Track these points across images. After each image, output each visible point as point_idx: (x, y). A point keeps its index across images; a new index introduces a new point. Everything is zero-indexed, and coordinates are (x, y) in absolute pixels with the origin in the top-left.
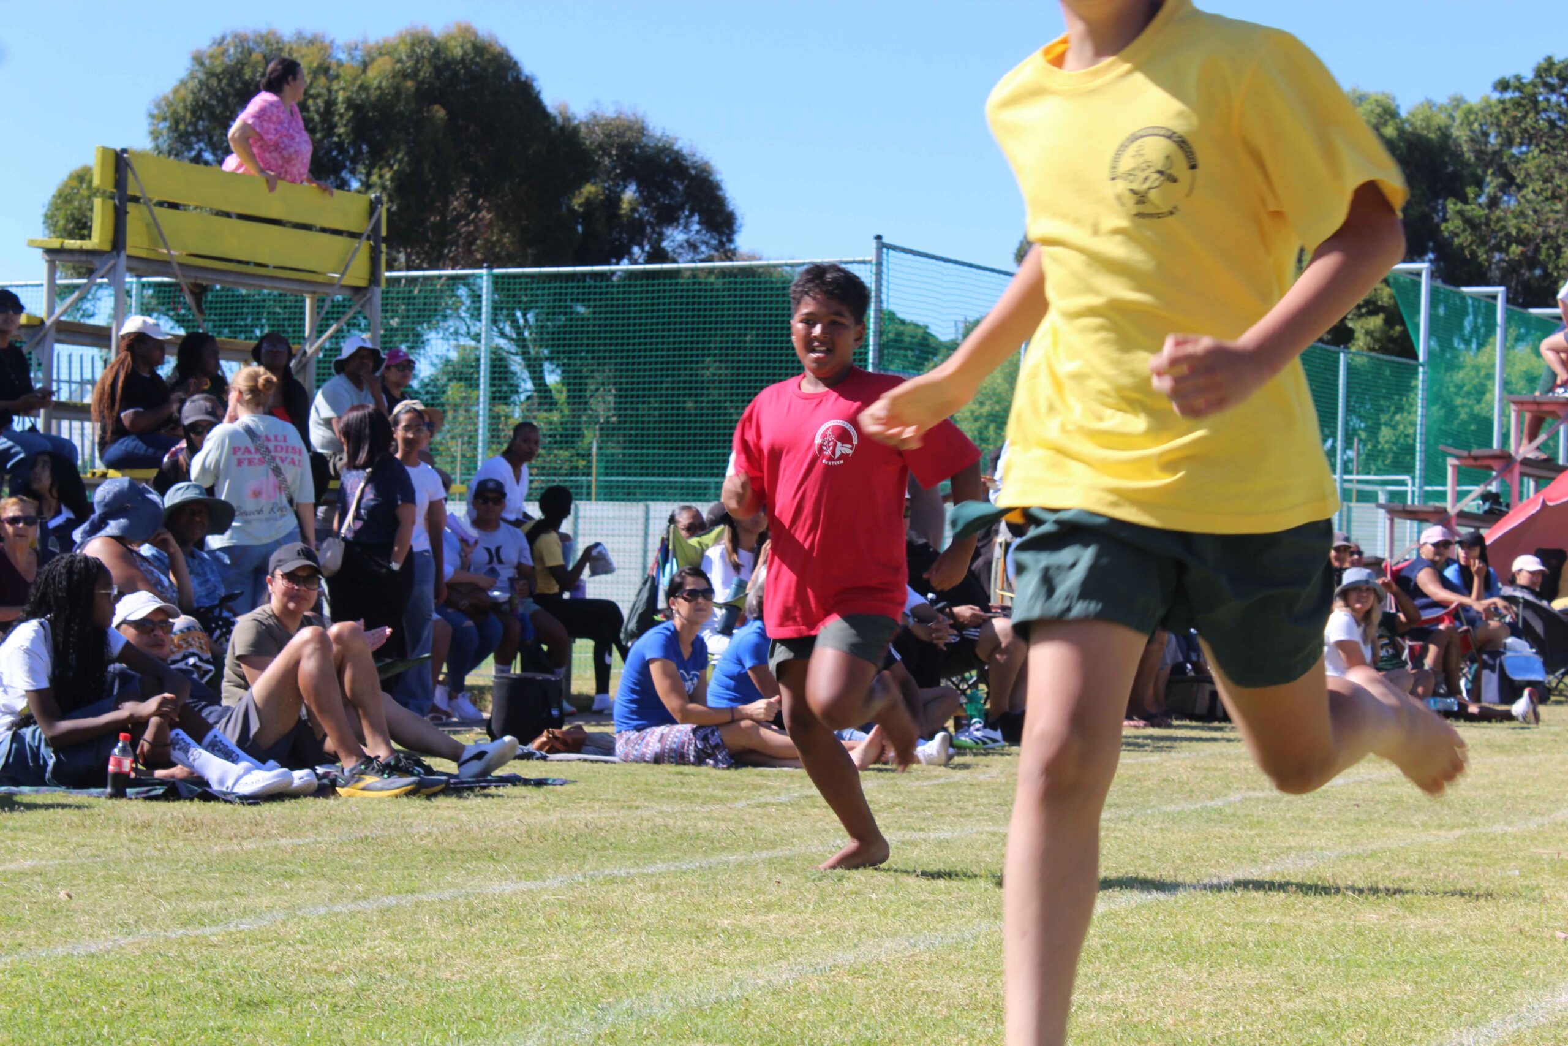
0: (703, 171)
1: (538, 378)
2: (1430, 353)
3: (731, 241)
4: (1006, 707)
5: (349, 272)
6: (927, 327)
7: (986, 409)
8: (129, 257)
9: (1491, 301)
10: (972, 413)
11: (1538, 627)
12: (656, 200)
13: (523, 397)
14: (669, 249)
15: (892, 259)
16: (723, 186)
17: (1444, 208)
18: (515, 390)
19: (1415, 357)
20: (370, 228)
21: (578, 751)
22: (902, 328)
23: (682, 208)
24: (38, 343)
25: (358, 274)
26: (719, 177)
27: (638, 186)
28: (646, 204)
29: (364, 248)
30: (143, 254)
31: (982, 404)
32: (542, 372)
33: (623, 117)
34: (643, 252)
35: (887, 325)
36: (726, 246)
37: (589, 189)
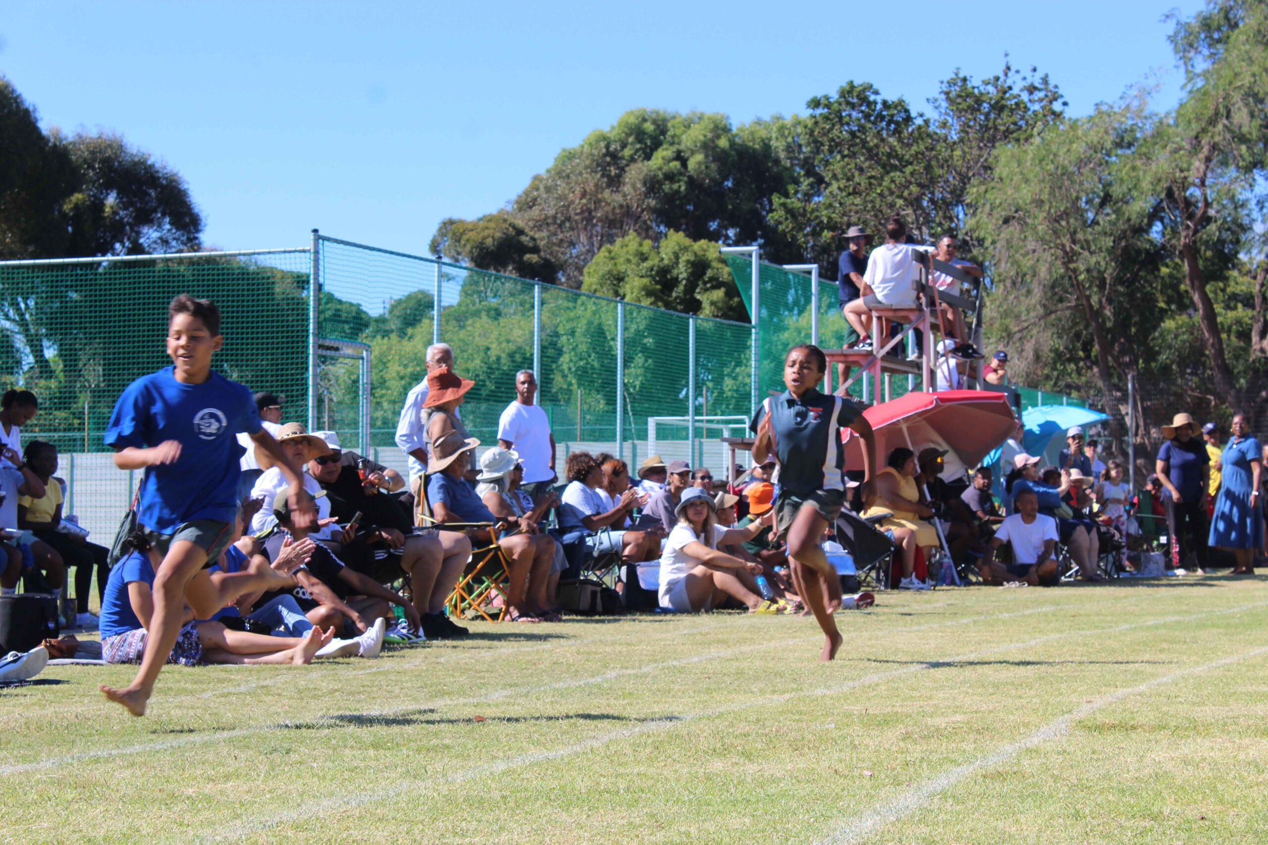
0: (172, 181)
1: (38, 352)
2: (759, 318)
3: (196, 238)
4: (427, 610)
6: (359, 305)
7: (410, 370)
9: (807, 275)
10: (398, 373)
11: (850, 532)
12: (132, 204)
13: (26, 368)
14: (145, 243)
15: (327, 248)
16: (189, 193)
17: (771, 203)
18: (19, 363)
19: (750, 322)
21: (72, 657)
22: (339, 307)
23: (155, 211)
26: (186, 186)
27: (118, 194)
28: (125, 209)
31: (406, 366)
32: (41, 347)
33: (104, 137)
34: (123, 246)
35: (327, 303)
36: (193, 243)
37: (77, 197)
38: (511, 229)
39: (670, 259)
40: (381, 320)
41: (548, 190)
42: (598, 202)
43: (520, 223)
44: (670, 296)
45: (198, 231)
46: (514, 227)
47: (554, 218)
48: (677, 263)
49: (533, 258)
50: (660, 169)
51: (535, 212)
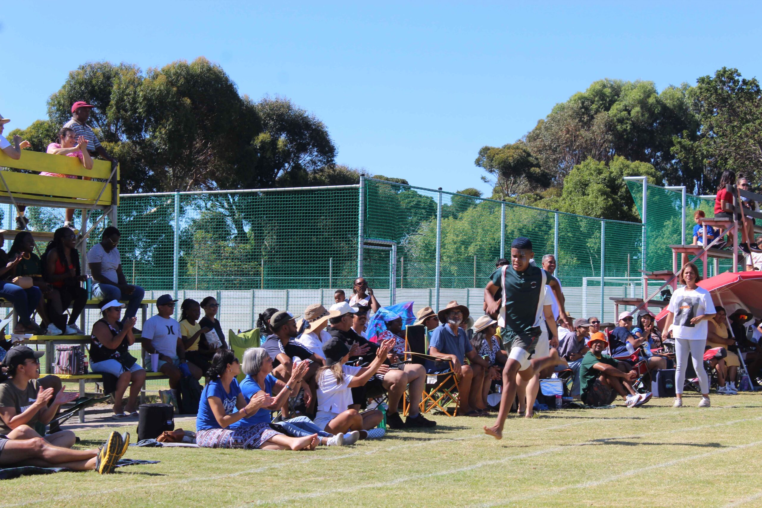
0: (318, 127)
1: (240, 227)
2: (647, 220)
3: (332, 160)
5: (100, 199)
6: (432, 198)
7: (459, 238)
9: (679, 192)
12: (296, 141)
13: (233, 236)
14: (303, 164)
16: (329, 134)
18: (229, 234)
19: (641, 222)
20: (111, 177)
21: (179, 442)
22: (420, 199)
23: (308, 144)
26: (327, 130)
27: (287, 134)
28: (291, 143)
29: (109, 186)
31: (457, 236)
32: (242, 224)
33: (280, 101)
35: (412, 198)
36: (330, 162)
37: (263, 137)
38: (524, 153)
39: (617, 172)
41: (547, 129)
42: (577, 136)
43: (529, 150)
44: (617, 194)
45: (333, 156)
46: (524, 151)
47: (550, 146)
48: (622, 174)
49: (537, 170)
50: (615, 116)
51: (538, 142)
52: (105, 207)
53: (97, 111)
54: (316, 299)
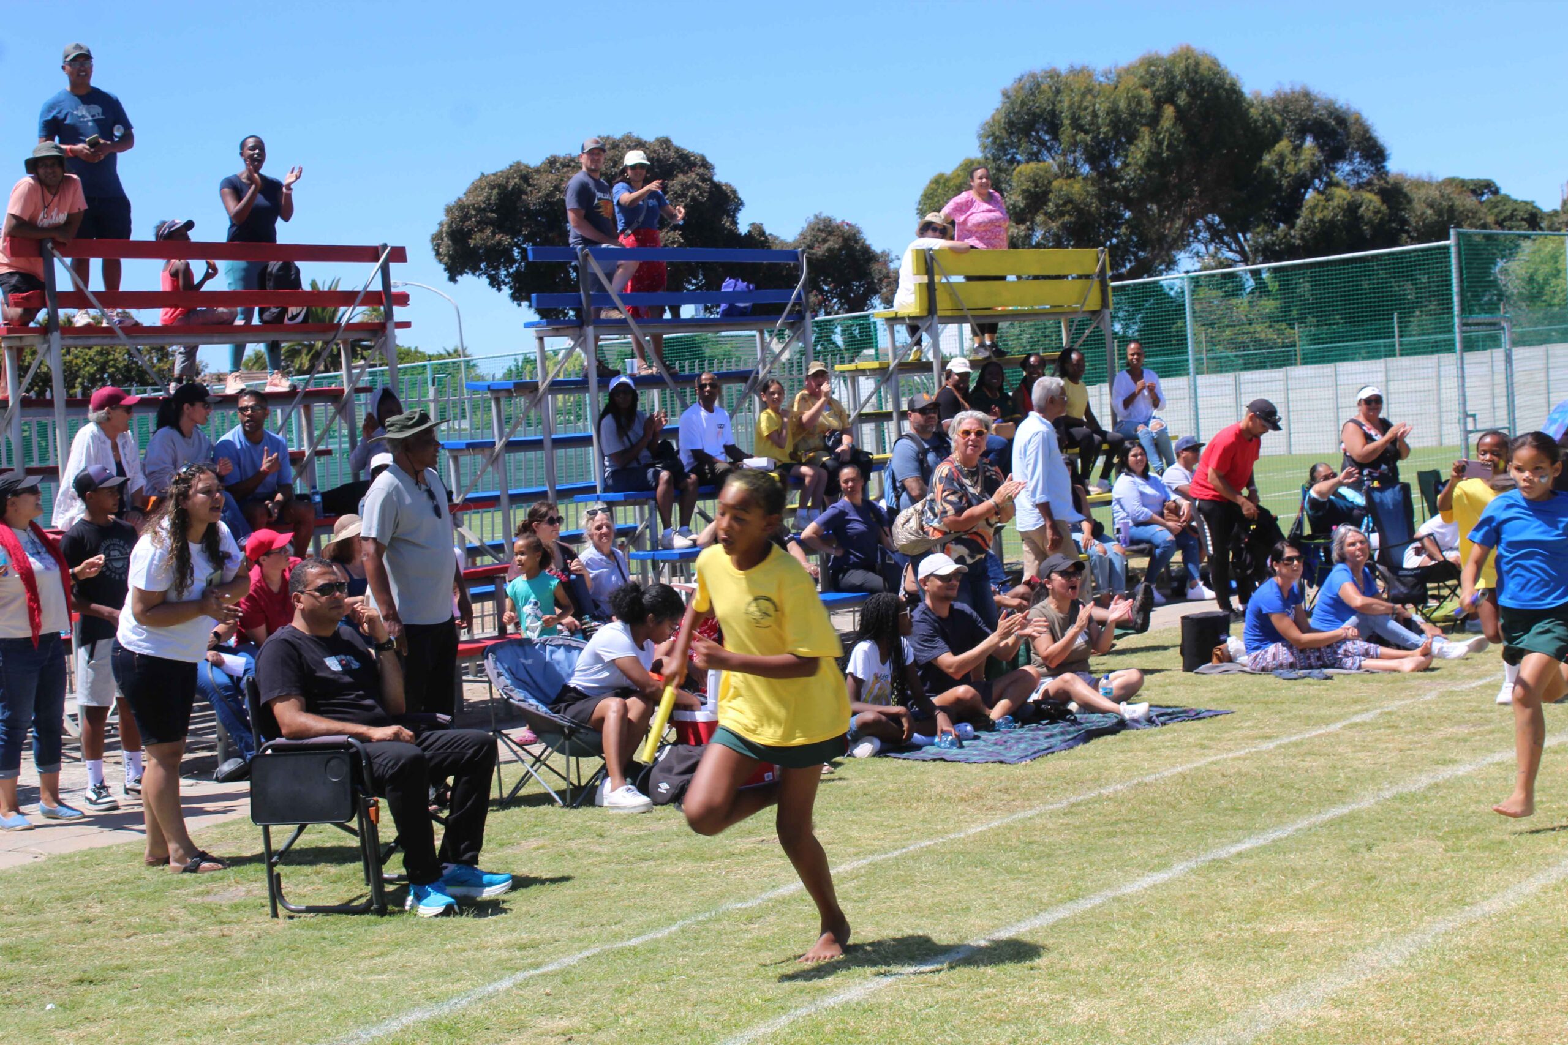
0: (1358, 119)
3: (1383, 167)
5: (1087, 302)
6: (1533, 202)
8: (941, 317)
12: (1328, 145)
13: (1248, 290)
18: (1242, 288)
20: (1098, 271)
22: (1516, 206)
23: (1347, 149)
24: (888, 379)
25: (1093, 302)
26: (1369, 123)
27: (1314, 137)
28: (1322, 150)
29: (1096, 284)
30: (949, 313)
33: (1296, 90)
34: (1321, 180)
35: (1504, 205)
36: (1380, 170)
37: (1281, 146)
40: (1555, 213)
45: (1384, 160)
52: (1094, 313)
53: (1047, 137)
54: (1379, 374)
